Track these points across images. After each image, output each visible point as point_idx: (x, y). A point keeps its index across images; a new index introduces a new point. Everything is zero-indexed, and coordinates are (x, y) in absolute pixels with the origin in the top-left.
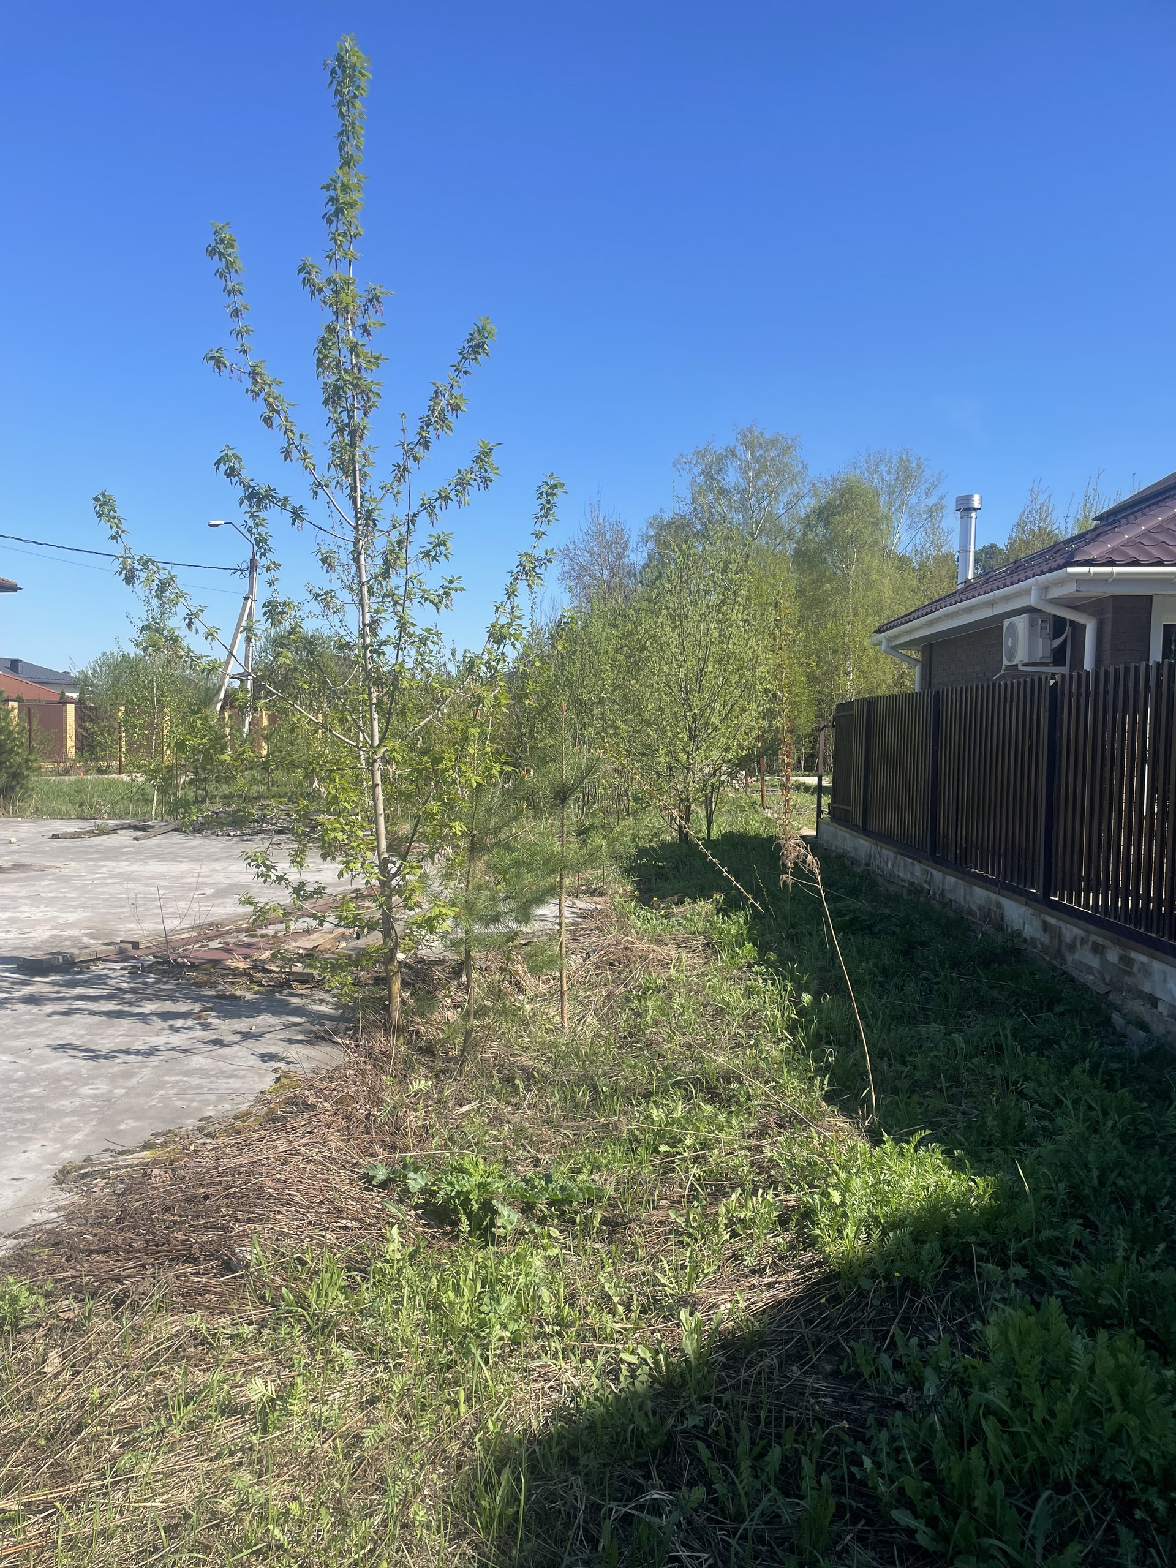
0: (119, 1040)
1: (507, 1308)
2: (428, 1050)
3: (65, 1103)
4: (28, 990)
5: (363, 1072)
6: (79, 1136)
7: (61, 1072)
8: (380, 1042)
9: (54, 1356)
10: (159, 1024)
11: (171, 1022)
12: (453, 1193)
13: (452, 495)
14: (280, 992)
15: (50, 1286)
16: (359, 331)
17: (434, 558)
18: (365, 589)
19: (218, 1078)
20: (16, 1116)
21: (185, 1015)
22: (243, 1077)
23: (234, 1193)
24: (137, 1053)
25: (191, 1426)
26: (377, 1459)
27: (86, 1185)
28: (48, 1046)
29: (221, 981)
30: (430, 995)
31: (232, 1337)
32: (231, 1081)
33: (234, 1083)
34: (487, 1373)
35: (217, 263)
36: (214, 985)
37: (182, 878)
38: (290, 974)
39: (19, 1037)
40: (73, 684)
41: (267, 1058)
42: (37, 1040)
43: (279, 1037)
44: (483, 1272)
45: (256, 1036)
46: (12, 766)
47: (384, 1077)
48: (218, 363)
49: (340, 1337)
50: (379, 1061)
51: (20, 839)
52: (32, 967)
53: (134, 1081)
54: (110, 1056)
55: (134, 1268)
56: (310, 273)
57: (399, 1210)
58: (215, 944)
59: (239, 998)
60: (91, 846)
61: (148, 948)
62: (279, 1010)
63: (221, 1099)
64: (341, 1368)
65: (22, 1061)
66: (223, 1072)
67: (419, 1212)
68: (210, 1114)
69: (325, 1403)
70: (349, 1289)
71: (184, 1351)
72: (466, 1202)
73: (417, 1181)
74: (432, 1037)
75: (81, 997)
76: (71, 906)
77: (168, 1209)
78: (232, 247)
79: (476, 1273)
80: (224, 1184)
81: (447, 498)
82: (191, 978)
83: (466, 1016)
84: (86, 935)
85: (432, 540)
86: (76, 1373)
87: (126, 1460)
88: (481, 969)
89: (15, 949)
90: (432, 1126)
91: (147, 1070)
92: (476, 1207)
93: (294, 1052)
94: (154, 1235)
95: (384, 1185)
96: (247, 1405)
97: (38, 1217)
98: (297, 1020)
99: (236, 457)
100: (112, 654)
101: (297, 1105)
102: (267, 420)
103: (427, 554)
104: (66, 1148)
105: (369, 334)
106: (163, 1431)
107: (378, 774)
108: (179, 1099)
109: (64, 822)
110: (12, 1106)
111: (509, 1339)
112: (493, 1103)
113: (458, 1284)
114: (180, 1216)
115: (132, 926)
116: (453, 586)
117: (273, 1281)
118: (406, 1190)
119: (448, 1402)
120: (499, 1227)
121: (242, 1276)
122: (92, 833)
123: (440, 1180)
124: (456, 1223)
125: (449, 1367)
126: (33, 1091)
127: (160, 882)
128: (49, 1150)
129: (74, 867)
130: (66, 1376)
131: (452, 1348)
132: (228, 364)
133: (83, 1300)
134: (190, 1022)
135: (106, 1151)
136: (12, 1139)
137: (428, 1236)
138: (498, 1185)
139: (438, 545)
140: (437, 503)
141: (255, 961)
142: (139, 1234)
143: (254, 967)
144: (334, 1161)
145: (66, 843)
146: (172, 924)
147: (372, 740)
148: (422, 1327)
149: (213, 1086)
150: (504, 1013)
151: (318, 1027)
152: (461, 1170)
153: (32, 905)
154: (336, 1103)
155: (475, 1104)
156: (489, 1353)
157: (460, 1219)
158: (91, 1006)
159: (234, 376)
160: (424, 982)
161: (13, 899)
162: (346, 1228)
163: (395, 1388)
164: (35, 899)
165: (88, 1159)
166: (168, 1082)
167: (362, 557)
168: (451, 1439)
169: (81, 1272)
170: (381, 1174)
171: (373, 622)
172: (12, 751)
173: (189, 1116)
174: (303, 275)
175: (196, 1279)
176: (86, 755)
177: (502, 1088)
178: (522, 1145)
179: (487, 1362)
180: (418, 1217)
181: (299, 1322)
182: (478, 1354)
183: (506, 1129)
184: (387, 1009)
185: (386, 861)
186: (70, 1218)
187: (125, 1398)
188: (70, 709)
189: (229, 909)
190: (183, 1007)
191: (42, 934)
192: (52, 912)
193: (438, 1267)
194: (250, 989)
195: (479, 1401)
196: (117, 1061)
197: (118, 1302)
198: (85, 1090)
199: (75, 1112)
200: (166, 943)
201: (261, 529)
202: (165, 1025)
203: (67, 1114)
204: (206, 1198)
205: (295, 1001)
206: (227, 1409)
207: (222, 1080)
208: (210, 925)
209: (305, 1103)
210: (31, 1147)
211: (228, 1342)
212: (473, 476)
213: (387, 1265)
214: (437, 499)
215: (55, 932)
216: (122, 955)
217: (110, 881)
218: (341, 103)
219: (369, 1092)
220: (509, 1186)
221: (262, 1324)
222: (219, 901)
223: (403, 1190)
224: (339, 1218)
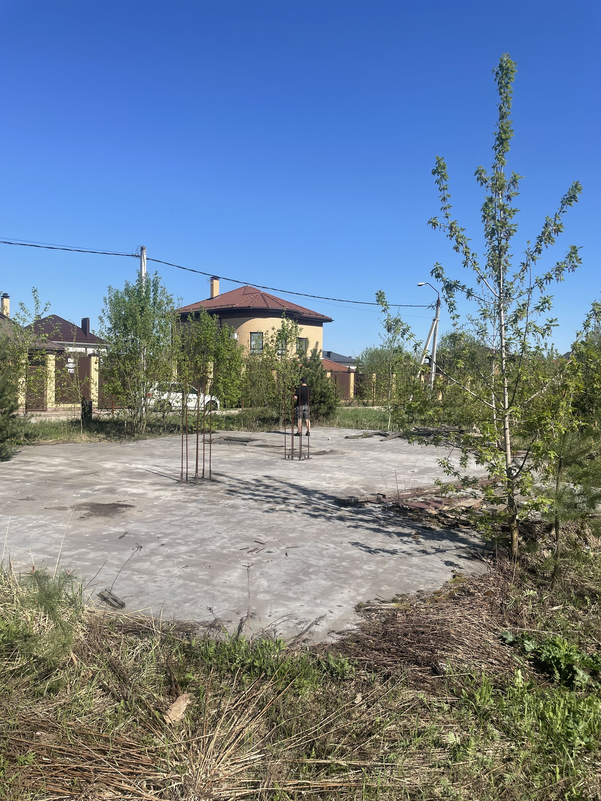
0: (379, 544)
1: (583, 728)
2: (532, 571)
3: (357, 572)
4: (339, 513)
5: (499, 580)
6: (364, 590)
7: (355, 556)
8: (507, 564)
9: (359, 697)
10: (396, 538)
11: (402, 538)
12: (551, 657)
13: (553, 276)
14: (453, 529)
15: (356, 662)
16: (505, 199)
17: (542, 310)
18: (503, 328)
19: (425, 570)
20: (338, 575)
21: (408, 535)
22: (437, 572)
23: (436, 633)
24: (388, 552)
25: (420, 747)
26: (512, 791)
27: (369, 615)
28: (350, 543)
29: (424, 519)
30: (534, 540)
31: (438, 708)
32: (431, 573)
33: (432, 575)
34: (572, 762)
35: (437, 177)
36: (421, 521)
37: (403, 462)
38: (458, 520)
39: (337, 536)
40: (353, 362)
41: (448, 563)
42: (344, 539)
43: (453, 553)
44: (569, 705)
45: (443, 551)
46: (329, 404)
47: (509, 584)
48: (434, 225)
49: (492, 722)
50: (507, 575)
51: (333, 438)
52: (341, 503)
53: (386, 566)
54: (376, 551)
55: (392, 661)
56: (481, 174)
57: (521, 660)
58: (420, 499)
59: (433, 530)
60: (362, 443)
61: (390, 498)
62: (454, 538)
63: (427, 582)
64: (493, 738)
65: (338, 548)
66: (427, 568)
67: (531, 663)
68: (422, 589)
69: (485, 754)
70: (496, 697)
71: (416, 709)
72: (558, 663)
73: (530, 646)
74: (535, 564)
75: (361, 520)
76: (355, 473)
77: (406, 635)
78: (444, 168)
79: (564, 705)
80: (431, 628)
81: (550, 278)
82: (409, 516)
83: (555, 556)
84: (362, 488)
85: (541, 301)
86: (369, 707)
87: (392, 756)
88: (563, 529)
89: (333, 492)
90: (536, 615)
91: (392, 561)
92: (563, 667)
93: (462, 562)
94: (400, 647)
95: (511, 644)
96: (446, 744)
97: (349, 626)
98: (463, 545)
99: (440, 268)
100: (370, 348)
101: (464, 592)
102: (456, 248)
103: (538, 308)
104: (359, 594)
105: (510, 200)
106: (407, 746)
107: (507, 424)
108: (408, 579)
109: (350, 430)
110: (336, 570)
111: (584, 746)
112: (571, 607)
113: (555, 708)
114: (411, 640)
115: (381, 485)
116: (552, 324)
117: (457, 684)
118: (524, 649)
119: (549, 771)
120: (577, 681)
121: (442, 678)
122: (362, 436)
123: (543, 648)
124: (552, 673)
125: (550, 753)
126: (344, 564)
127: (393, 464)
128: (352, 594)
129: (355, 453)
130: (364, 707)
131: (552, 743)
132: (439, 224)
133: (371, 672)
134: (410, 539)
135: (376, 599)
136: (336, 586)
137: (536, 677)
138: (576, 658)
139: (545, 303)
140: (545, 282)
141: (440, 511)
142: (393, 645)
143: (440, 514)
144: (485, 626)
145: (351, 441)
146: (401, 487)
147: (504, 405)
148: (534, 727)
149: (422, 574)
150: (578, 557)
151: (473, 551)
152: (554, 644)
153: (339, 471)
154: (485, 594)
155: (561, 607)
156: (573, 751)
157: (554, 672)
158: (366, 525)
159: (442, 229)
160: (530, 533)
161: (331, 467)
162: (492, 663)
163: (521, 756)
164: (340, 468)
165: (368, 602)
166: (402, 569)
167: (502, 312)
168: (551, 791)
169: (369, 658)
170: (510, 638)
171: (507, 344)
172: (329, 397)
173: (413, 588)
174: (477, 175)
175: (420, 674)
176: (358, 396)
177: (577, 600)
178: (590, 635)
179: (572, 755)
180: (530, 665)
181: (471, 708)
182: (567, 750)
183: (580, 624)
184: (511, 546)
185: (510, 469)
186: (363, 629)
187: (390, 725)
188: (352, 375)
189: (426, 481)
190: (407, 531)
191: (343, 486)
192: (347, 476)
193: (543, 697)
194: (438, 526)
195: (567, 775)
196: (380, 554)
197: (387, 677)
198: (365, 567)
199: (361, 577)
200: (398, 497)
201: (451, 299)
202: (399, 539)
203: (359, 578)
204: (423, 633)
205: (461, 534)
206: (437, 744)
207: (427, 572)
208: (418, 489)
209: (468, 591)
210: (344, 592)
211: (436, 710)
212: (566, 265)
213: (515, 690)
214: (545, 279)
215: (349, 486)
216: (379, 501)
217: (371, 461)
218: (501, 88)
219: (502, 591)
220: (583, 659)
221: (452, 705)
222: (422, 476)
223: (522, 649)
224: (488, 657)
